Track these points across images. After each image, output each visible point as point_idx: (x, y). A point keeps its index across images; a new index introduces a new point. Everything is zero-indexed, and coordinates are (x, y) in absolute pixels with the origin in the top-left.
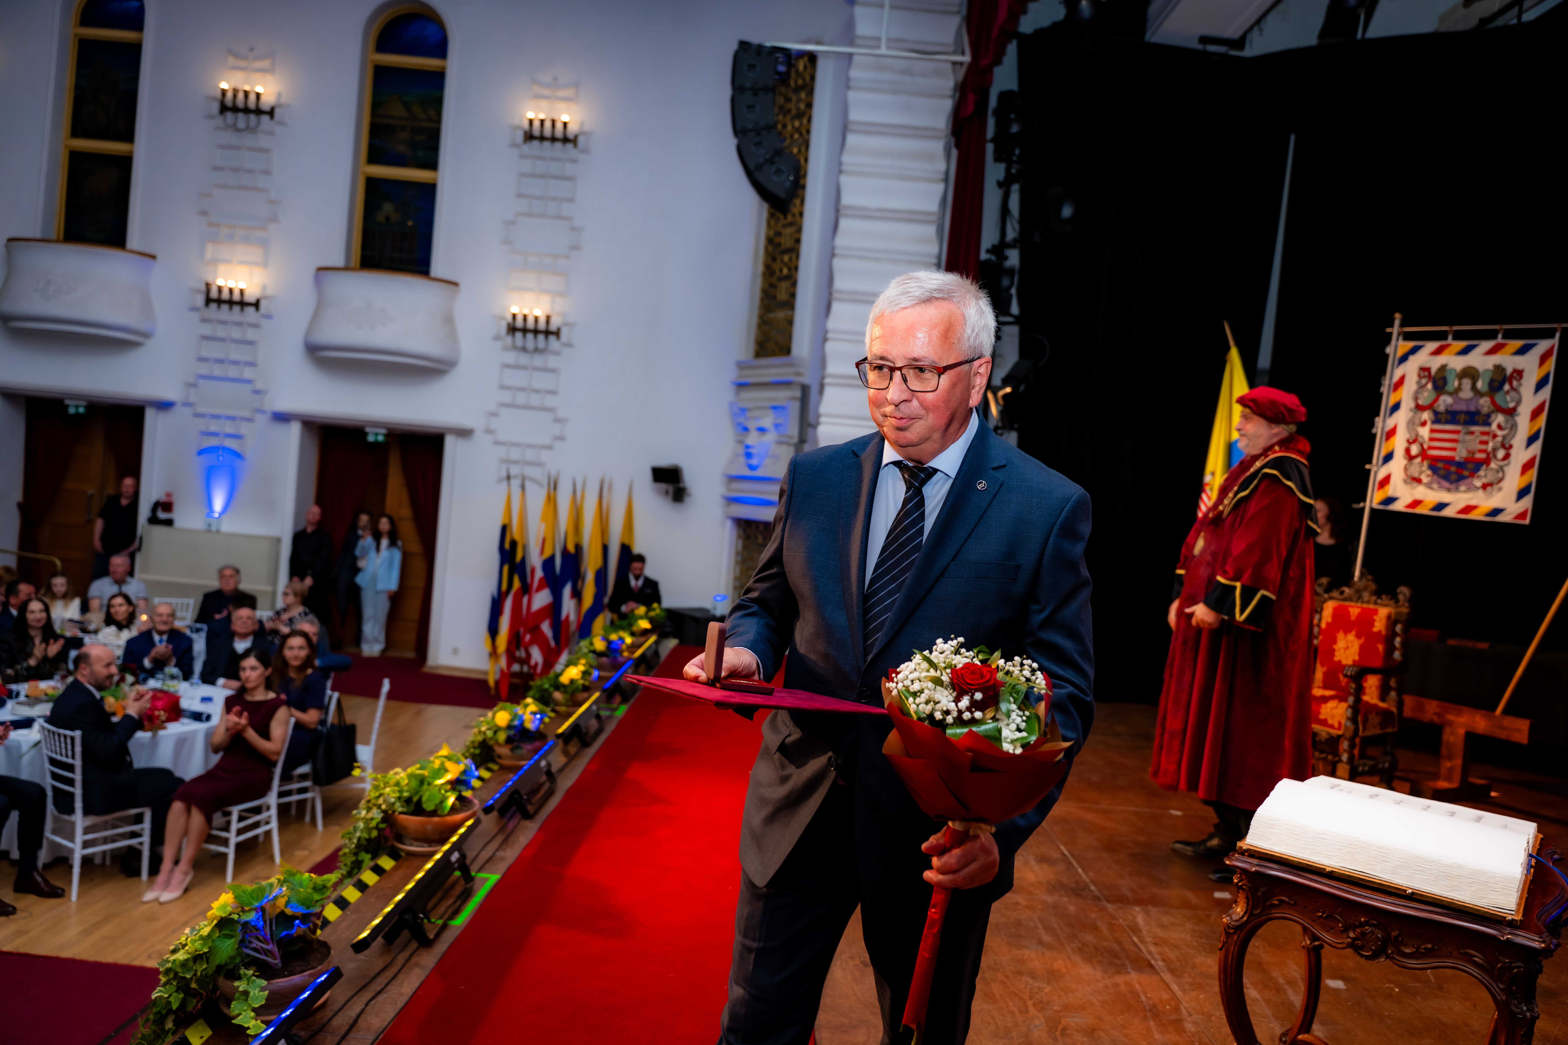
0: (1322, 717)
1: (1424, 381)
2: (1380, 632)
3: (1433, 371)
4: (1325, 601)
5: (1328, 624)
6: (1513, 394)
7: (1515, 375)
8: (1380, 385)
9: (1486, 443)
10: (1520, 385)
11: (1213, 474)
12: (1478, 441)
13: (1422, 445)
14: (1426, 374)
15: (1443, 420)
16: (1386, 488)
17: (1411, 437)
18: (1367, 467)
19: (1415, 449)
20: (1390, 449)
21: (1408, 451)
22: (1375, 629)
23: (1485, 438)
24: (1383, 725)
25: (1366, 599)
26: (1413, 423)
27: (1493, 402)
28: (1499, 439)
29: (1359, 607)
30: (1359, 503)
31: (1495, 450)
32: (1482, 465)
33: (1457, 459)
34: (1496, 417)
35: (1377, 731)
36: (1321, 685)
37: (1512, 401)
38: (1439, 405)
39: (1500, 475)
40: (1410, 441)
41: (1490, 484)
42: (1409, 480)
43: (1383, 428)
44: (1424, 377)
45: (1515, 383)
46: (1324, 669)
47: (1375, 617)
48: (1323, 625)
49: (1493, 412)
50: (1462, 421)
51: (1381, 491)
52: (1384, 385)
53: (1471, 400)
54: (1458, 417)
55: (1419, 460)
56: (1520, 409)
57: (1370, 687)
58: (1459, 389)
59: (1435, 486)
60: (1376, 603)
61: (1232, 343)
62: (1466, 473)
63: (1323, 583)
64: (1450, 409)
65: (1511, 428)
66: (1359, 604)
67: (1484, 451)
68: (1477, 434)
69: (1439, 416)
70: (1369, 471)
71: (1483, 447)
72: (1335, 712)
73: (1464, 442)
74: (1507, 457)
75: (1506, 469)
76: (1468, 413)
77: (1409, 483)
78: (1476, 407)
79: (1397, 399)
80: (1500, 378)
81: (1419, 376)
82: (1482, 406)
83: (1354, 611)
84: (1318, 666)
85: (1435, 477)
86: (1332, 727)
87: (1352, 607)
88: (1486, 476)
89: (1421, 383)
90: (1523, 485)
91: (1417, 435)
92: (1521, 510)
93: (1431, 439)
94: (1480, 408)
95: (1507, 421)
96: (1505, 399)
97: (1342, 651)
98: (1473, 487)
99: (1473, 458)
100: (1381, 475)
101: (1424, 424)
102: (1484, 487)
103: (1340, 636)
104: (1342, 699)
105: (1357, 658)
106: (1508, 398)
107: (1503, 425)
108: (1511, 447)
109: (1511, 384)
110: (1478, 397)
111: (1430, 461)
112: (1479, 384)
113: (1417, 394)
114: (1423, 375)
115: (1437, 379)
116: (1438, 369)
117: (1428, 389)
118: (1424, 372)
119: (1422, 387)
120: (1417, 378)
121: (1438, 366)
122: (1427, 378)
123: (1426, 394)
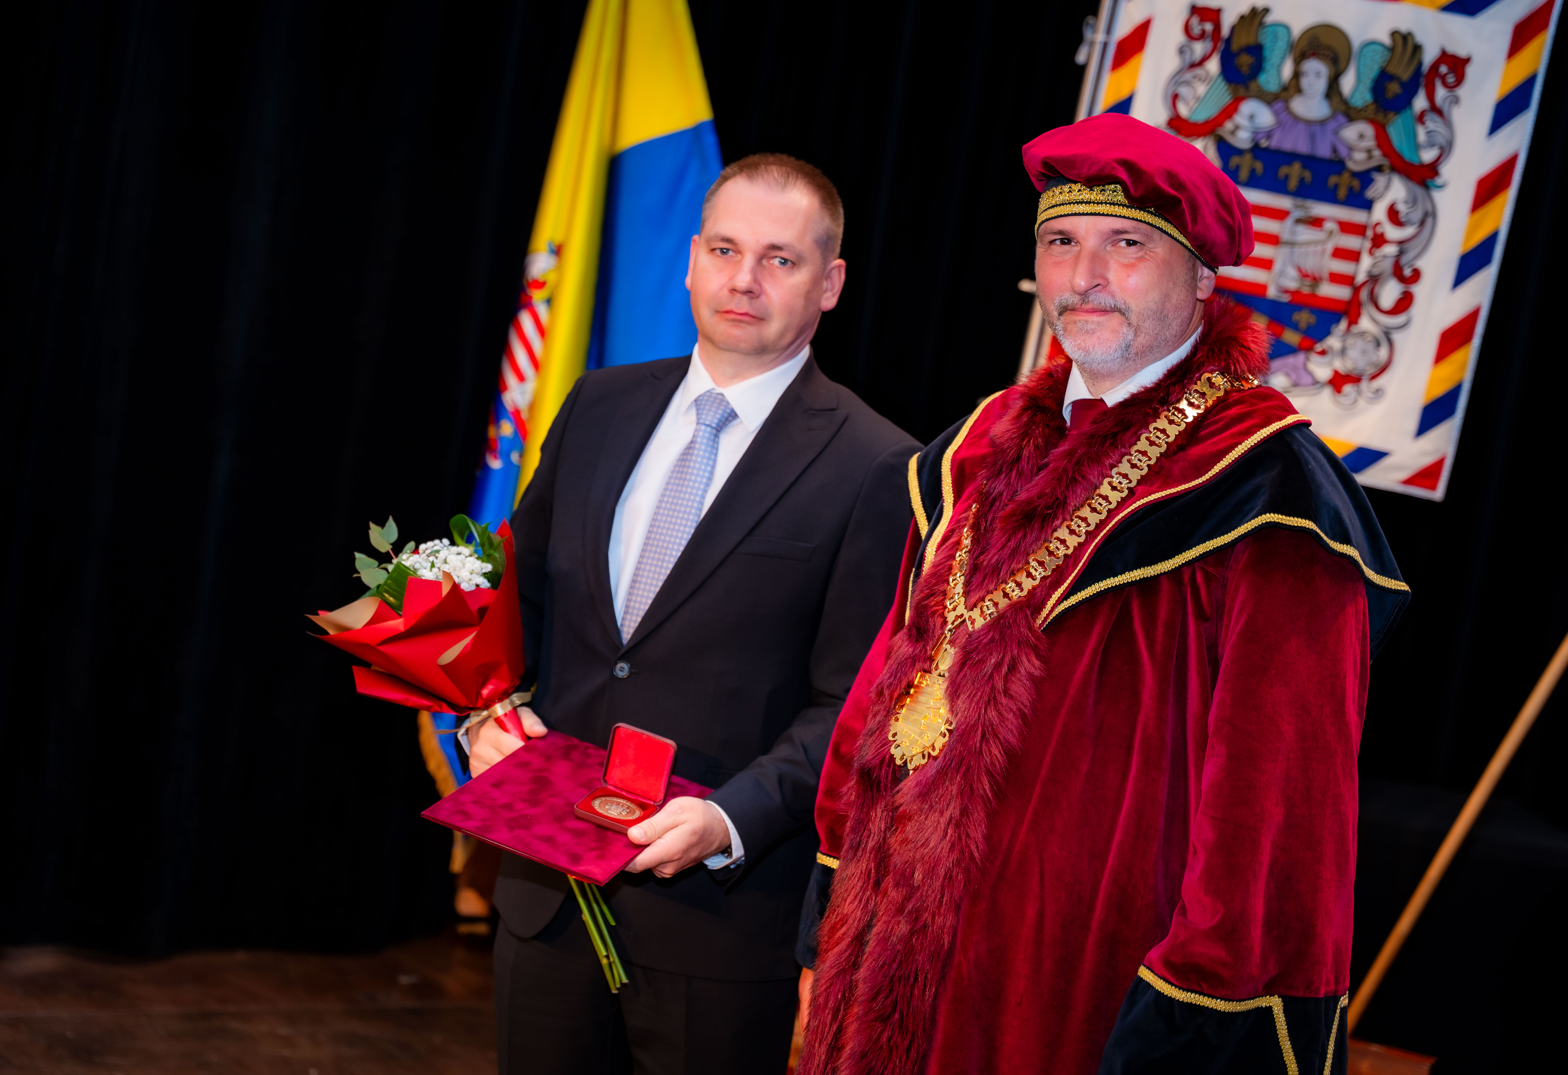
1: (1199, 49)
3: (1228, 21)
6: (1433, 123)
7: (1443, 69)
9: (1354, 256)
10: (1456, 101)
11: (557, 251)
12: (1330, 247)
14: (1209, 27)
15: (1244, 174)
18: (1026, 286)
23: (1351, 242)
27: (1383, 140)
28: (1390, 250)
31: (1374, 279)
32: (1338, 321)
33: (1272, 293)
34: (1387, 187)
37: (1431, 145)
38: (1237, 127)
39: (1383, 353)
41: (1354, 379)
44: (1202, 36)
45: (1441, 93)
49: (1379, 169)
50: (1293, 184)
52: (1092, 44)
53: (1322, 123)
54: (1283, 171)
56: (1447, 170)
58: (1294, 87)
62: (1291, 337)
64: (1264, 143)
65: (1422, 223)
67: (1345, 280)
68: (1329, 226)
69: (1235, 161)
71: (1342, 267)
73: (1292, 244)
74: (1404, 303)
75: (1398, 337)
76: (1309, 161)
78: (1335, 150)
79: (1123, 95)
80: (1406, 75)
81: (1187, 29)
82: (1351, 149)
88: (1343, 352)
89: (1192, 52)
90: (1440, 390)
92: (1427, 461)
94: (1343, 152)
95: (1413, 201)
96: (1415, 135)
98: (1307, 380)
99: (1313, 296)
102: (1338, 382)
106: (1422, 134)
107: (1402, 208)
108: (1416, 275)
109: (1431, 97)
110: (1342, 119)
112: (1348, 83)
113: (1178, 84)
114: (1196, 29)
115: (1235, 47)
116: (1242, 18)
117: (1208, 74)
118: (1203, 20)
119: (1193, 65)
120: (1179, 37)
121: (1244, 8)
122: (1209, 39)
123: (1201, 89)
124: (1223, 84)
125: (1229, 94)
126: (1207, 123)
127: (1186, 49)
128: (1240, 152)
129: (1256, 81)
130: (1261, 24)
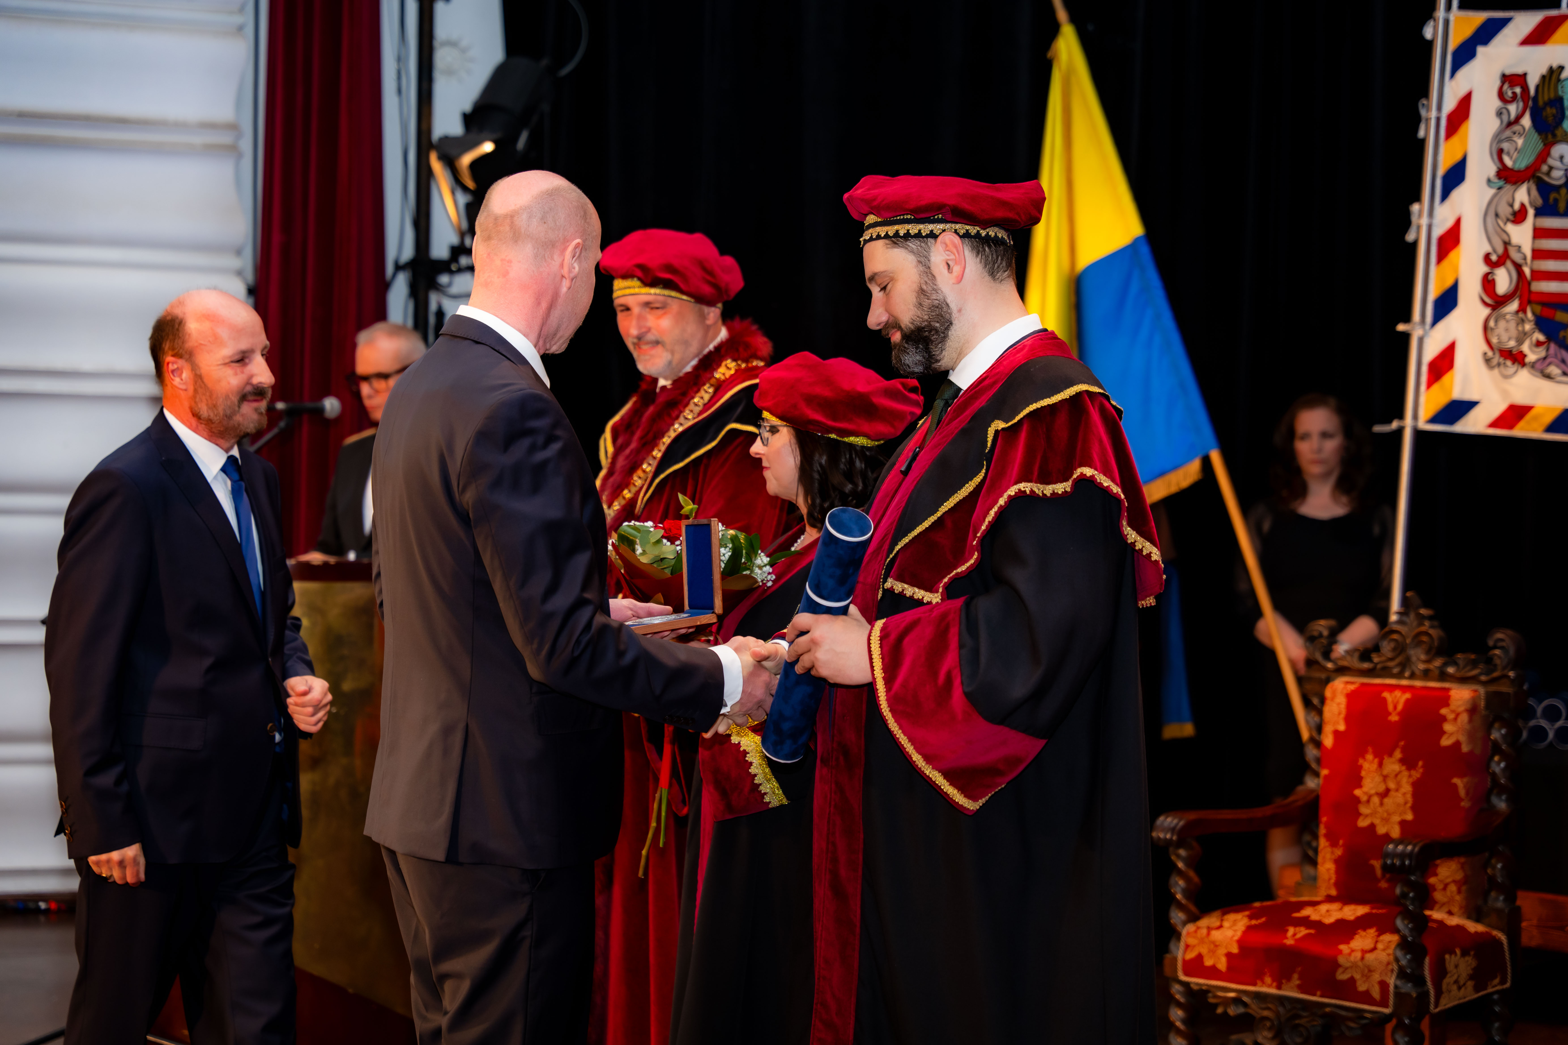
0: (1341, 976)
1: (1513, 109)
2: (1457, 744)
3: (1533, 82)
4: (1328, 681)
5: (1336, 733)
8: (1417, 120)
13: (1518, 267)
14: (1517, 90)
15: (1562, 206)
16: (1446, 379)
17: (1495, 251)
18: (1401, 327)
19: (1503, 281)
20: (1449, 283)
21: (1488, 283)
22: (1446, 742)
24: (1479, 978)
25: (1422, 666)
26: (1497, 215)
29: (1404, 689)
30: (1390, 422)
35: (1469, 994)
36: (1333, 892)
38: (1551, 168)
40: (1494, 258)
42: (1497, 359)
43: (1430, 228)
44: (1513, 97)
46: (1339, 852)
47: (1444, 711)
48: (1328, 741)
51: (1436, 387)
52: (1426, 119)
55: (1514, 306)
57: (1446, 887)
59: (1554, 370)
60: (1443, 676)
61: (1062, 15)
63: (1321, 635)
66: (1404, 682)
69: (1553, 196)
70: (1406, 337)
72: (1369, 957)
77: (1499, 365)
79: (1458, 157)
81: (1502, 96)
83: (1396, 700)
84: (1323, 842)
85: (1553, 346)
86: (1366, 997)
87: (1391, 688)
89: (1508, 113)
91: (1507, 244)
93: (1538, 254)
97: (1376, 800)
100: (1432, 349)
101: (1519, 217)
103: (1369, 764)
104: (1384, 926)
105: (1409, 817)
111: (1538, 309)
113: (1500, 141)
114: (1510, 94)
115: (1541, 103)
116: (1543, 77)
117: (1524, 129)
118: (1512, 86)
119: (1510, 124)
120: (1497, 103)
121: (1544, 70)
122: (1520, 100)
123: (1520, 142)
124: (1536, 135)
125: (1542, 142)
126: (1527, 168)
127: (1504, 111)
128: (1557, 188)
129: (1562, 128)
130: (1559, 80)
